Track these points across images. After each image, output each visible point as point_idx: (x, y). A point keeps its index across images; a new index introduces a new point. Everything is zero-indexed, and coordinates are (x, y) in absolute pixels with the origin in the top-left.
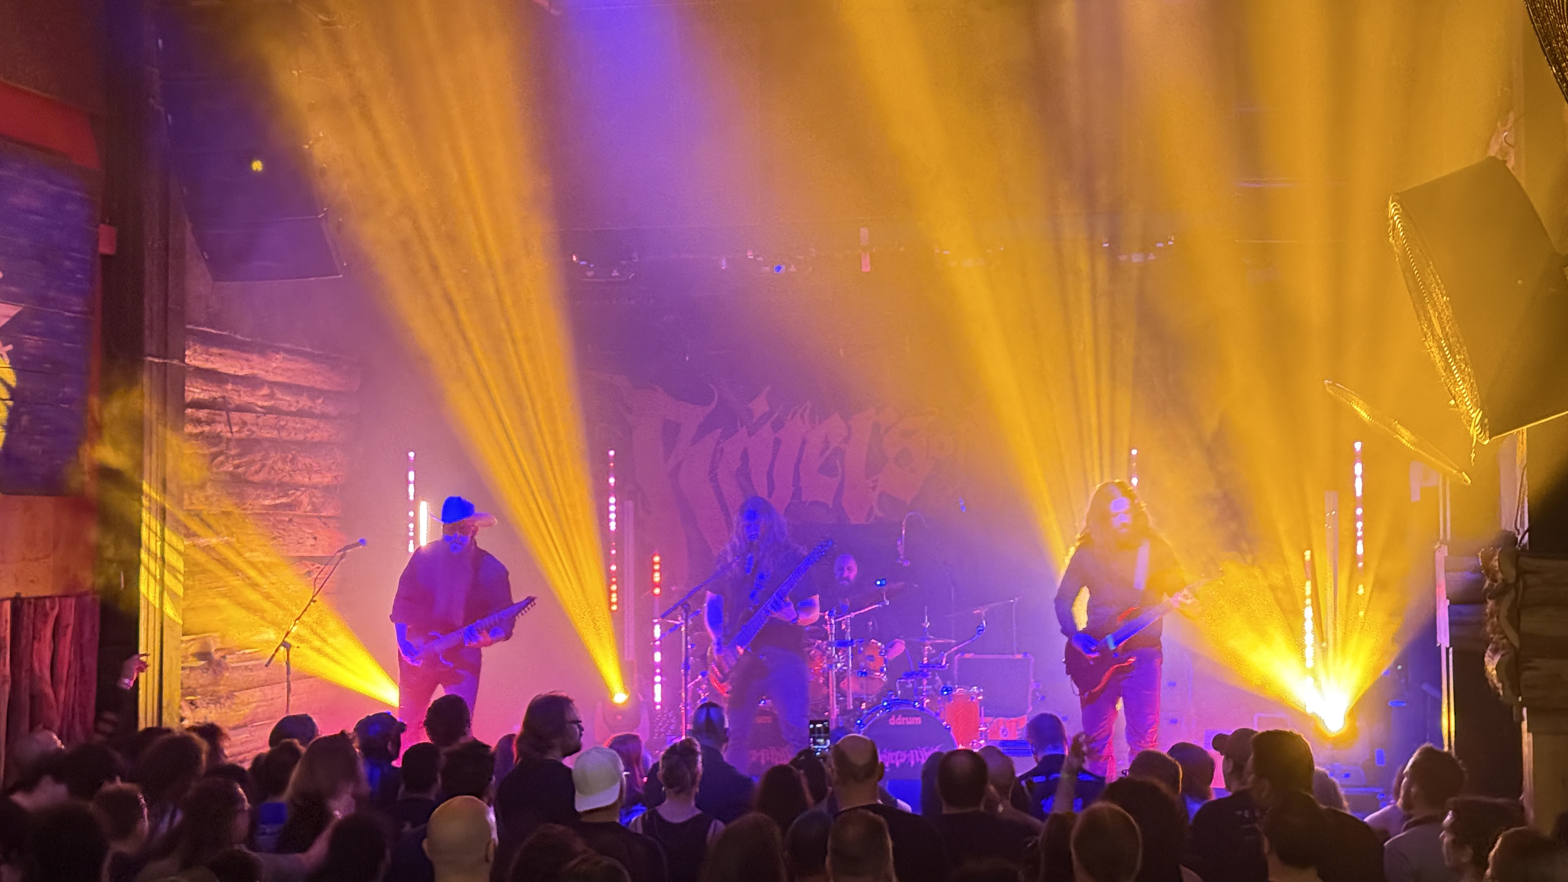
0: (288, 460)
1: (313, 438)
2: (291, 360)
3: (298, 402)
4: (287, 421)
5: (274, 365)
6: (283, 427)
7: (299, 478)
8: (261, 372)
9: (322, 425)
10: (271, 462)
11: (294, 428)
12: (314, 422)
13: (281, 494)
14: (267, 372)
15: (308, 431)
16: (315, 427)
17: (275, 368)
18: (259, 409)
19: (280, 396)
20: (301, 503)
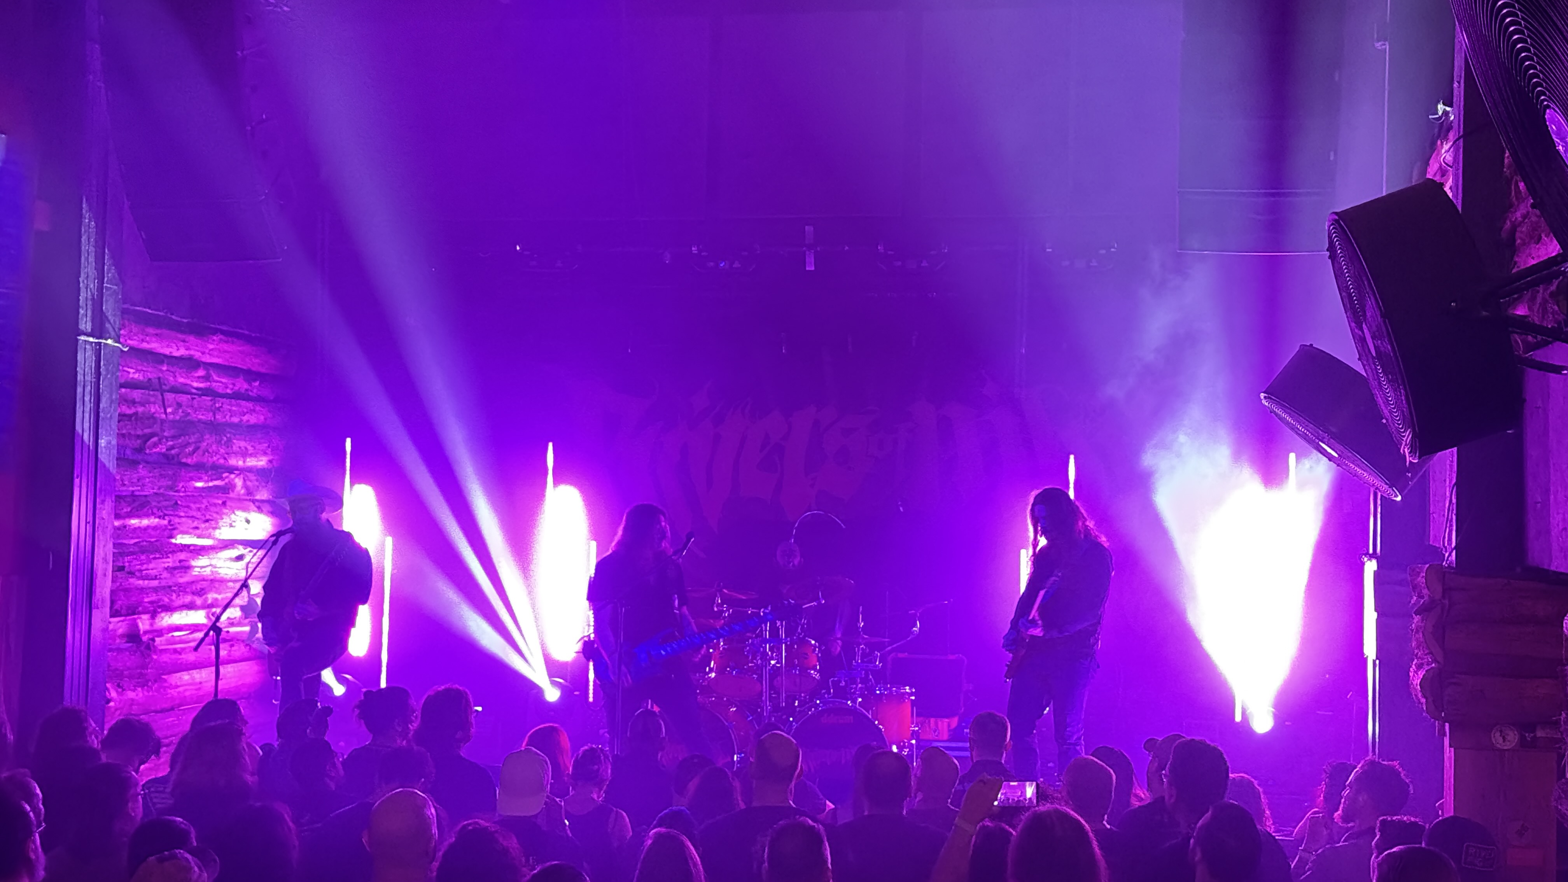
0: (223, 442)
1: (248, 421)
2: (226, 342)
3: (234, 385)
4: (222, 404)
5: (211, 347)
6: (219, 409)
7: (234, 462)
8: (197, 353)
9: (258, 408)
10: (205, 444)
11: (230, 411)
12: (250, 405)
13: (214, 477)
14: (203, 353)
15: (244, 414)
16: (251, 410)
17: (212, 350)
18: (194, 391)
19: (215, 378)
20: (235, 486)
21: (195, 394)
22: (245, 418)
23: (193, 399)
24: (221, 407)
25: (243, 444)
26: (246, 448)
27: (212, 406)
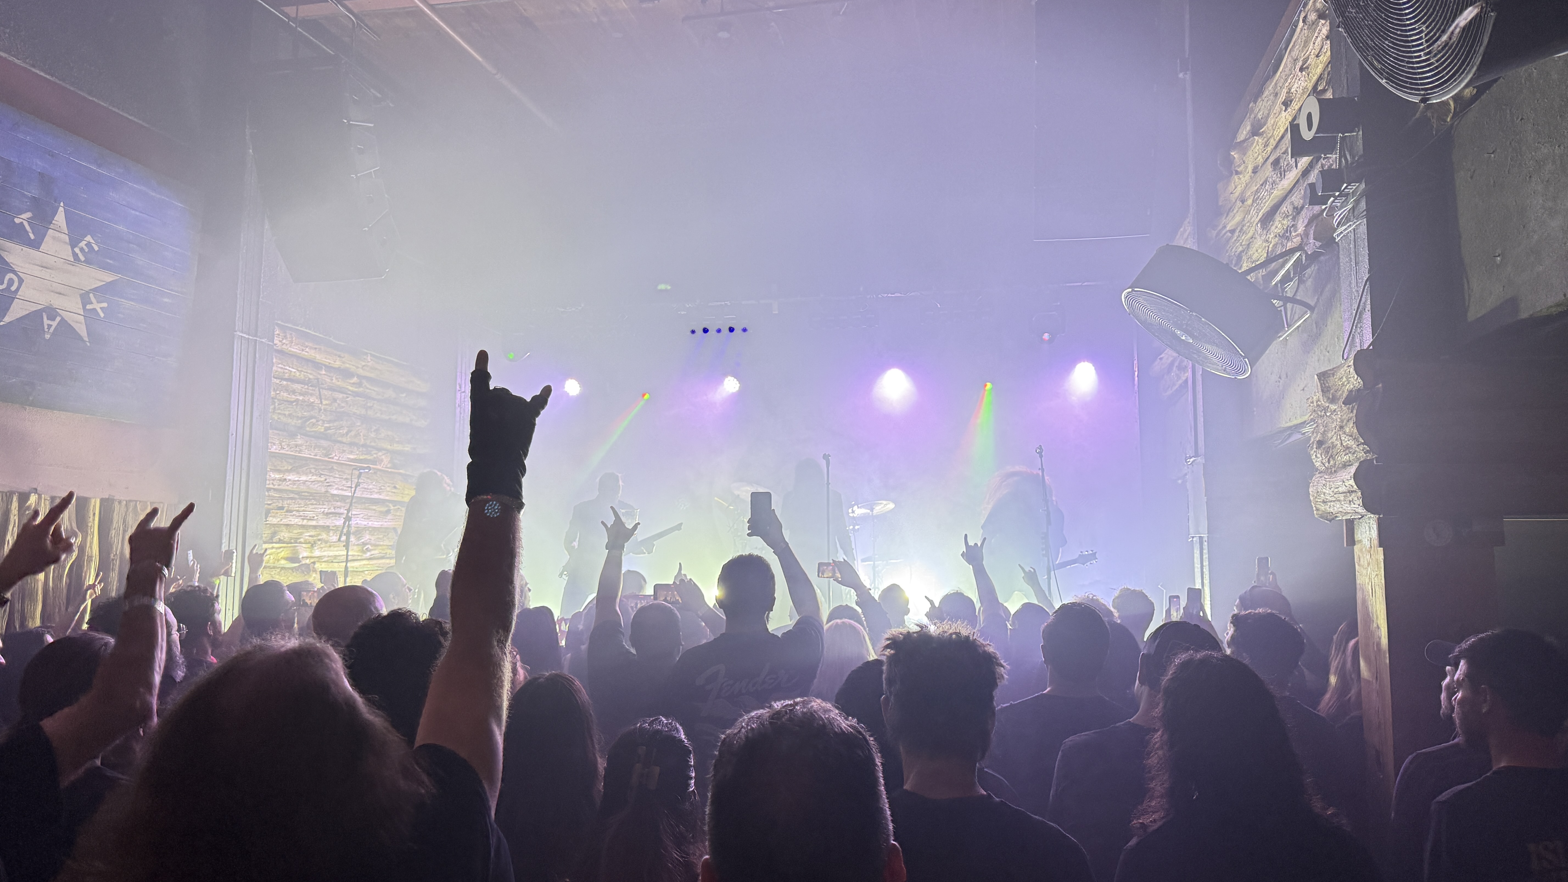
0: (373, 430)
1: (397, 419)
2: (378, 363)
3: (384, 393)
4: (374, 404)
5: (364, 364)
7: (382, 444)
8: (351, 366)
9: (404, 412)
10: (357, 429)
11: (380, 410)
12: (398, 409)
13: (365, 453)
14: (358, 367)
15: (393, 415)
16: (399, 412)
17: (364, 366)
18: (349, 392)
19: (368, 386)
20: (382, 461)
21: (350, 394)
22: (394, 417)
23: (347, 397)
24: (372, 406)
25: (390, 433)
26: (393, 437)
27: (364, 405)
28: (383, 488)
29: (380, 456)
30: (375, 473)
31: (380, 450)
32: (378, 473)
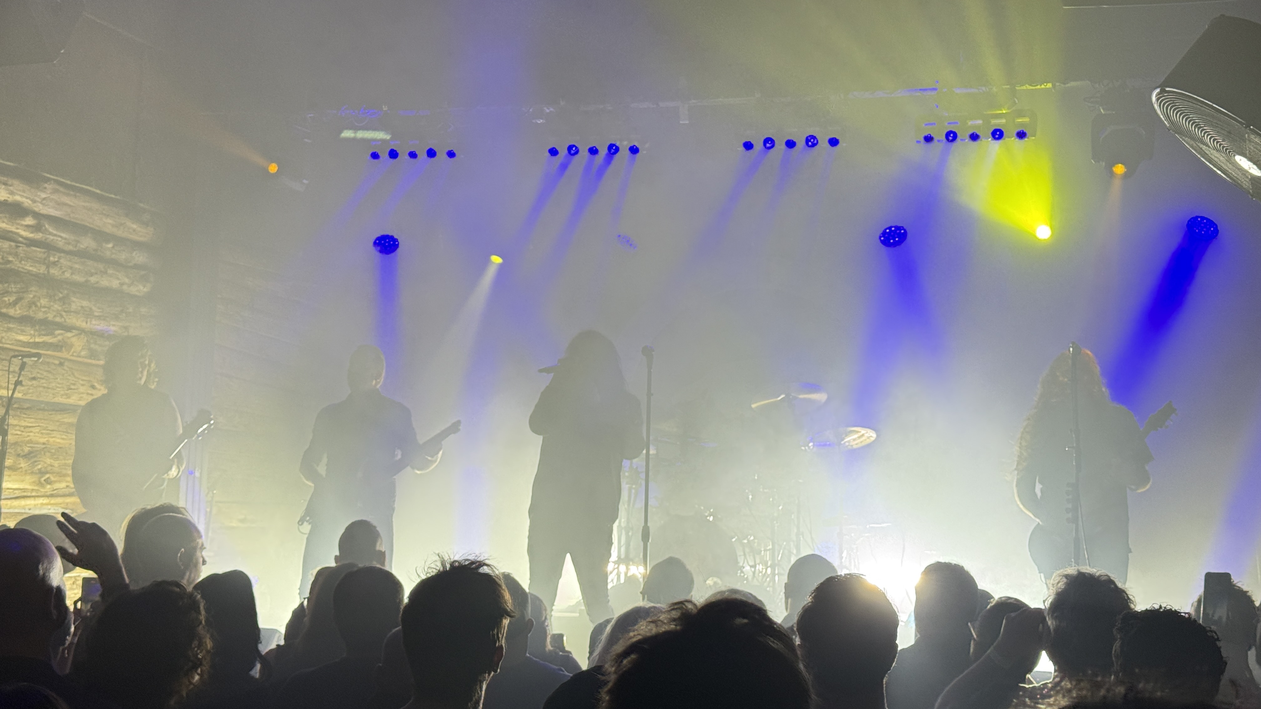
0: (57, 298)
1: (97, 282)
2: (68, 195)
3: (78, 242)
4: (59, 258)
5: (43, 195)
6: (55, 263)
7: (72, 320)
8: (24, 200)
9: (110, 271)
10: (31, 296)
11: (71, 268)
12: (101, 266)
13: (43, 333)
14: (34, 201)
15: (92, 275)
16: (101, 272)
17: (44, 199)
18: (20, 239)
19: (51, 230)
20: (72, 346)
21: (21, 243)
22: (93, 279)
23: (17, 247)
24: (57, 261)
25: (85, 303)
26: (91, 309)
27: (45, 259)
28: (72, 387)
29: (69, 338)
30: (61, 364)
31: (69, 329)
32: (66, 364)
